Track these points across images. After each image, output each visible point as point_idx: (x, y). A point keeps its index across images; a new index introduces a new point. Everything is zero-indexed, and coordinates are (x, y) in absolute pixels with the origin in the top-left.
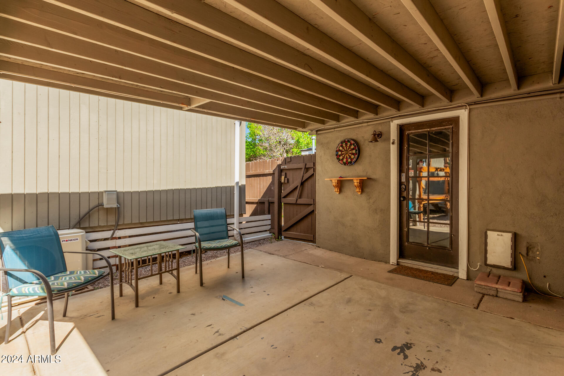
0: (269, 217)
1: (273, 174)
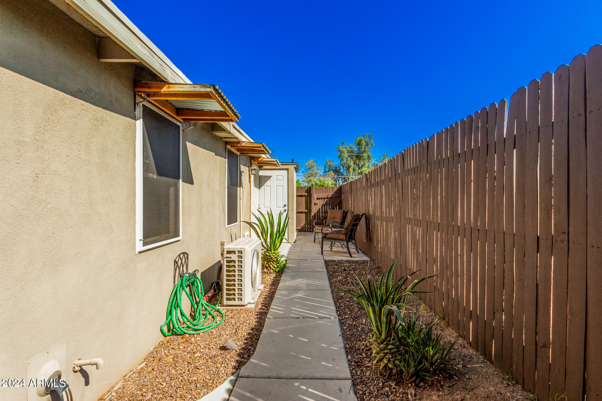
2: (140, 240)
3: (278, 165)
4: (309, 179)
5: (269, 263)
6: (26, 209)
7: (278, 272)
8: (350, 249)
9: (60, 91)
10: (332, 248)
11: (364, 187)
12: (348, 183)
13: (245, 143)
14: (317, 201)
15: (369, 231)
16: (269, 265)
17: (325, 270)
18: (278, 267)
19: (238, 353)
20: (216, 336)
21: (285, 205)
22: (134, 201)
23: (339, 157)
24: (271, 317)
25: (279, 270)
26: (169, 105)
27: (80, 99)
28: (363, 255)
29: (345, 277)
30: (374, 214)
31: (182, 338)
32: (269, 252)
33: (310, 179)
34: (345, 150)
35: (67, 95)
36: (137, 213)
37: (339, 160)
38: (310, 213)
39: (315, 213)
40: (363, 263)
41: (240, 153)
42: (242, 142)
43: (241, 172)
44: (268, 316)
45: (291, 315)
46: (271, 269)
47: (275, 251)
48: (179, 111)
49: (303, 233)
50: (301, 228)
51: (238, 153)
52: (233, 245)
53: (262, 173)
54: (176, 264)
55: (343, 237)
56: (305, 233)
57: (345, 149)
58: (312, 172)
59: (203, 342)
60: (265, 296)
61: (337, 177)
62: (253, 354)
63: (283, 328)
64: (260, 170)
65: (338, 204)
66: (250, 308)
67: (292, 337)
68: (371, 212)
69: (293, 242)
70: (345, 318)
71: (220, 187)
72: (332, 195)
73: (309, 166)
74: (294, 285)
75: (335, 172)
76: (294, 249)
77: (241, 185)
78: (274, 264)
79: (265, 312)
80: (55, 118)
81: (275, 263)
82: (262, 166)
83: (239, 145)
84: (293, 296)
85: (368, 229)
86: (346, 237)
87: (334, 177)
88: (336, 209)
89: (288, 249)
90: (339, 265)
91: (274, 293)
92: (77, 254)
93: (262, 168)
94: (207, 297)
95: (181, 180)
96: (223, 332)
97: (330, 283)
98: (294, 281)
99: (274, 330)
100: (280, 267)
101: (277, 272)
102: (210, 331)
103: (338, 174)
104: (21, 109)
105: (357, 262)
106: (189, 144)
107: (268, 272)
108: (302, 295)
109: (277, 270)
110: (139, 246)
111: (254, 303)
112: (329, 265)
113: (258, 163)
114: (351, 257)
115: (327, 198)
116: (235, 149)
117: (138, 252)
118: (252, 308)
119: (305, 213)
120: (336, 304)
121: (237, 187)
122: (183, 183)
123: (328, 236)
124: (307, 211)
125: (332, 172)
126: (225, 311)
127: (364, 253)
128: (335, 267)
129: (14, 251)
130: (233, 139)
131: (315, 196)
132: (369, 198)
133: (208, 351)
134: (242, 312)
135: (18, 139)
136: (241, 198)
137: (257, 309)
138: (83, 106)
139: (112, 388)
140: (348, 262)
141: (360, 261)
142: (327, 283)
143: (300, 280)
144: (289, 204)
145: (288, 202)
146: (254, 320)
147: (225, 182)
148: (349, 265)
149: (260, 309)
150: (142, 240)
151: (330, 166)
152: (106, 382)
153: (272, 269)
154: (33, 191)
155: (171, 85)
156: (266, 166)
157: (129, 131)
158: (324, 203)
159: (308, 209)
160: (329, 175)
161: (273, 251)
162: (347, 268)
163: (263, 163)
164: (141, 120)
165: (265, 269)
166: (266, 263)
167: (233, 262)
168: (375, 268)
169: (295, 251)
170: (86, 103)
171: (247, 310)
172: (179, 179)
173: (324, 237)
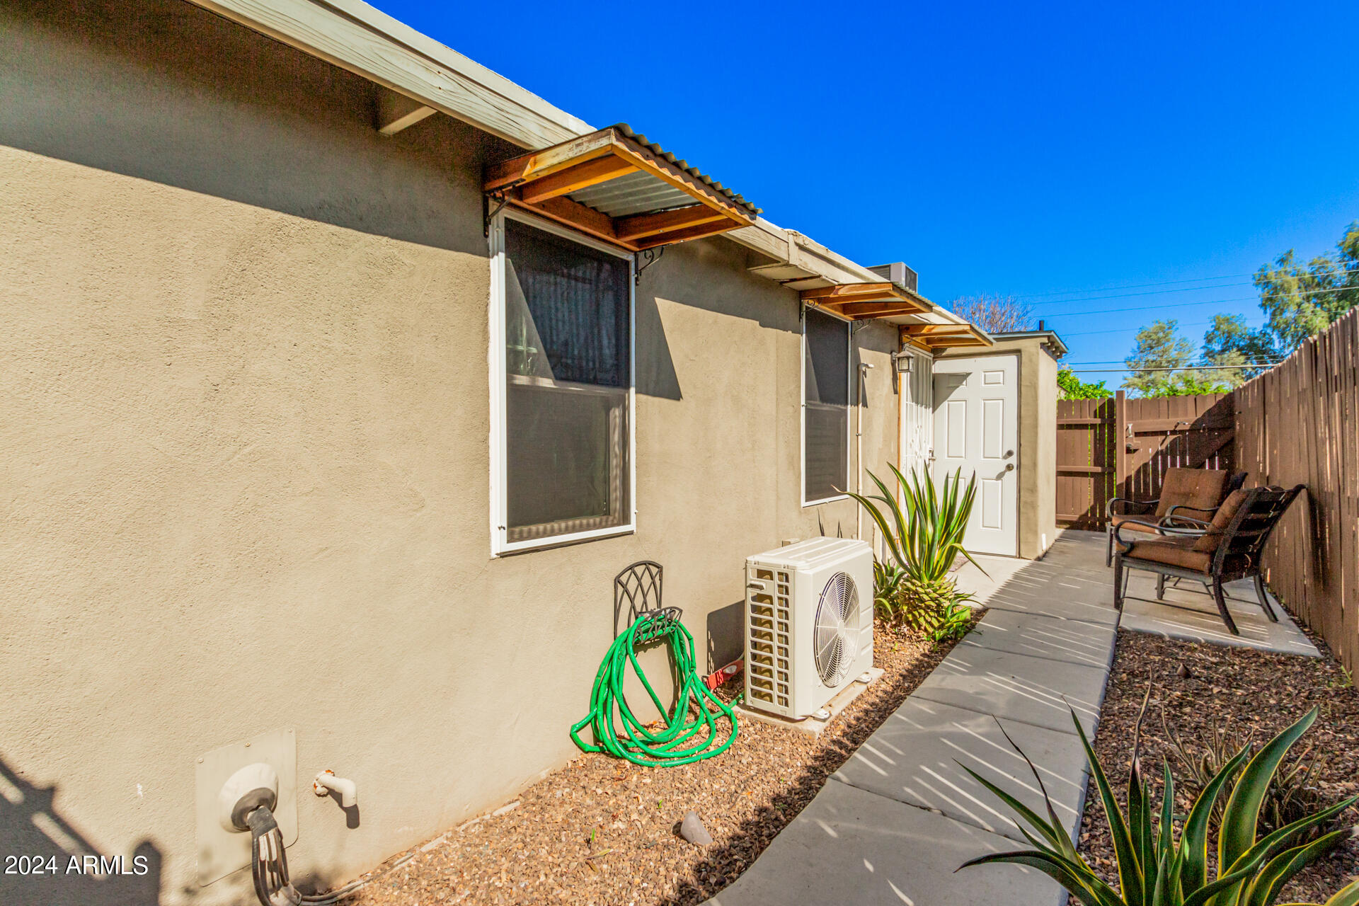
2: (499, 528)
3: (985, 343)
4: (1147, 378)
5: (916, 613)
6: (189, 455)
7: (942, 640)
8: (1227, 602)
9: (272, 209)
10: (1163, 593)
11: (1304, 390)
12: (1253, 382)
13: (847, 287)
14: (1135, 442)
15: (1322, 551)
16: (914, 615)
17: (1104, 664)
18: (941, 627)
19: (701, 859)
20: (687, 786)
21: (1010, 453)
22: (486, 440)
23: (1263, 306)
24: (844, 779)
25: (945, 635)
26: (591, 214)
27: (328, 222)
28: (1295, 630)
29: (1175, 703)
30: (1341, 489)
31: (616, 768)
32: (914, 581)
33: (1153, 376)
34: (1293, 282)
35: (291, 217)
36: (492, 467)
37: (1265, 312)
38: (1111, 474)
39: (1129, 478)
40: (1280, 662)
41: (856, 318)
42: (839, 285)
43: (858, 366)
44: (838, 773)
45: (908, 790)
46: (923, 628)
47: (932, 582)
48: (620, 225)
49: (1085, 533)
50: (1080, 518)
51: (848, 318)
52: (775, 557)
53: (941, 367)
54: (620, 589)
55: (1201, 560)
56: (1091, 533)
57: (1289, 278)
58: (1159, 359)
59: (652, 794)
60: (869, 707)
61: (1253, 368)
62: (733, 880)
63: (862, 827)
64: (935, 359)
65: (1218, 451)
66: (809, 731)
67: (868, 870)
68: (1330, 485)
69: (1035, 557)
70: (1102, 864)
71: (777, 405)
72: (1193, 425)
73: (1149, 342)
74: (971, 691)
75: (1246, 354)
76: (1027, 580)
77: (861, 399)
78: (931, 617)
79: (842, 755)
80: (260, 267)
81: (932, 614)
82: (944, 350)
83: (831, 296)
84: (947, 728)
85: (1318, 542)
86: (1212, 561)
87: (1242, 369)
88: (1212, 467)
89: (1009, 577)
90: (1171, 655)
91: (898, 701)
92: (322, 550)
93: (944, 354)
94: (721, 676)
95: (633, 390)
96: (707, 781)
97: (1105, 712)
98: (974, 678)
99: (830, 826)
100: (949, 628)
101: (937, 639)
102: (681, 767)
103: (1262, 358)
104: (174, 255)
105: (1257, 654)
106: (664, 306)
107: (914, 637)
108: (980, 730)
109: (937, 635)
110: (499, 542)
111: (824, 720)
112: (1131, 647)
113: (929, 341)
114: (1235, 631)
115: (1173, 432)
116: (833, 308)
117: (497, 554)
118: (813, 733)
119: (1093, 475)
120: (1091, 796)
121: (847, 404)
122: (643, 397)
123: (1138, 553)
124: (1099, 469)
125: (1234, 354)
126: (747, 721)
127: (1301, 624)
128: (1152, 657)
129: (161, 538)
130: (809, 281)
131: (1130, 426)
132: (1322, 430)
133: (647, 823)
134: (784, 736)
135: (168, 315)
136: (860, 432)
137: (828, 739)
138: (335, 238)
139: (422, 844)
140: (1218, 648)
141: (1271, 652)
142: (1092, 709)
143: (999, 681)
144: (1022, 449)
145: (1020, 445)
146: (798, 773)
147: (799, 392)
148: (1215, 660)
149: (834, 742)
150: (504, 528)
151: (1229, 336)
152: (406, 828)
153: (926, 630)
154: (207, 419)
155: (538, 157)
156: (954, 348)
157: (467, 284)
158: (1164, 447)
159: (1102, 465)
160: (1222, 364)
161: (926, 581)
162: (1197, 670)
163: (941, 340)
164: (502, 255)
165: (905, 625)
166: (905, 611)
167: (768, 601)
168: (1332, 694)
169: (1030, 585)
170: (343, 230)
171: (797, 734)
172: (627, 387)
173: (1125, 555)
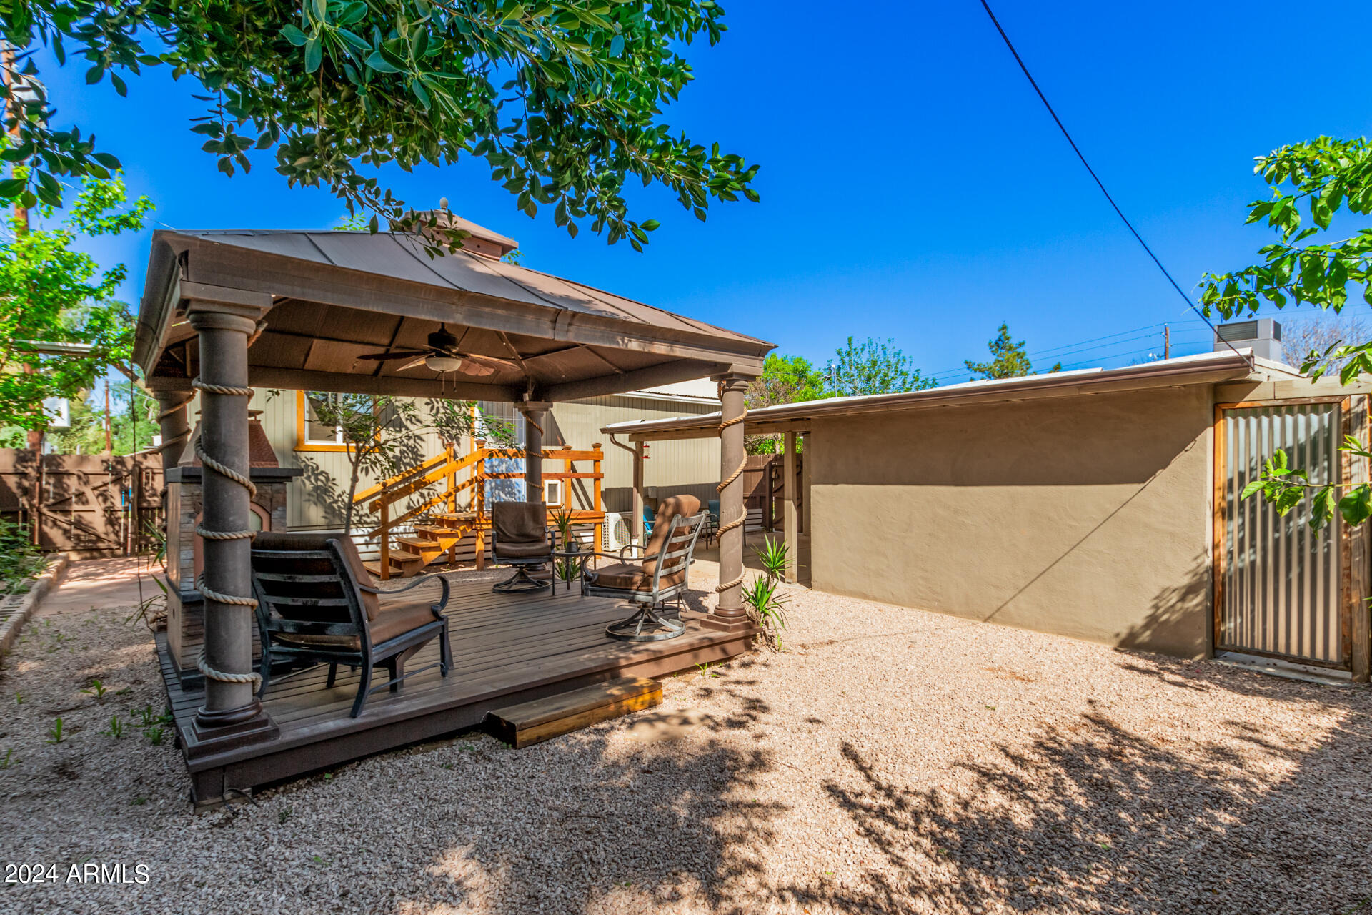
0: (760, 511)
1: (764, 470)
